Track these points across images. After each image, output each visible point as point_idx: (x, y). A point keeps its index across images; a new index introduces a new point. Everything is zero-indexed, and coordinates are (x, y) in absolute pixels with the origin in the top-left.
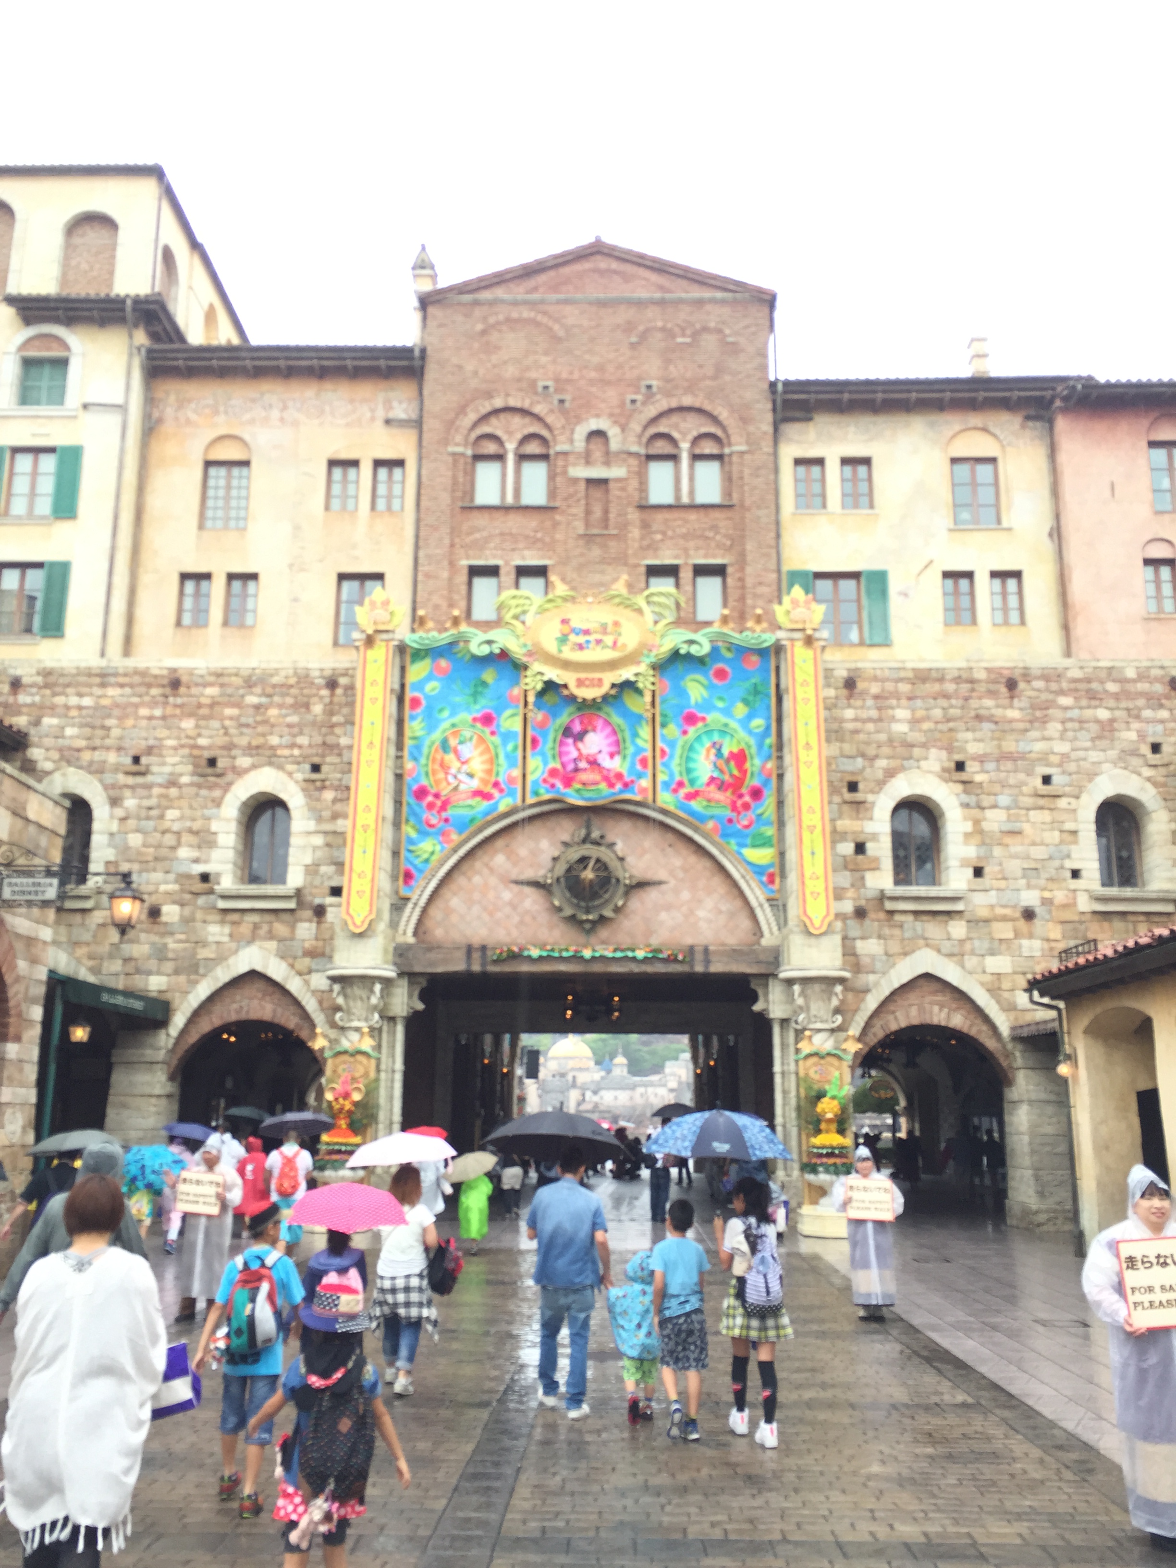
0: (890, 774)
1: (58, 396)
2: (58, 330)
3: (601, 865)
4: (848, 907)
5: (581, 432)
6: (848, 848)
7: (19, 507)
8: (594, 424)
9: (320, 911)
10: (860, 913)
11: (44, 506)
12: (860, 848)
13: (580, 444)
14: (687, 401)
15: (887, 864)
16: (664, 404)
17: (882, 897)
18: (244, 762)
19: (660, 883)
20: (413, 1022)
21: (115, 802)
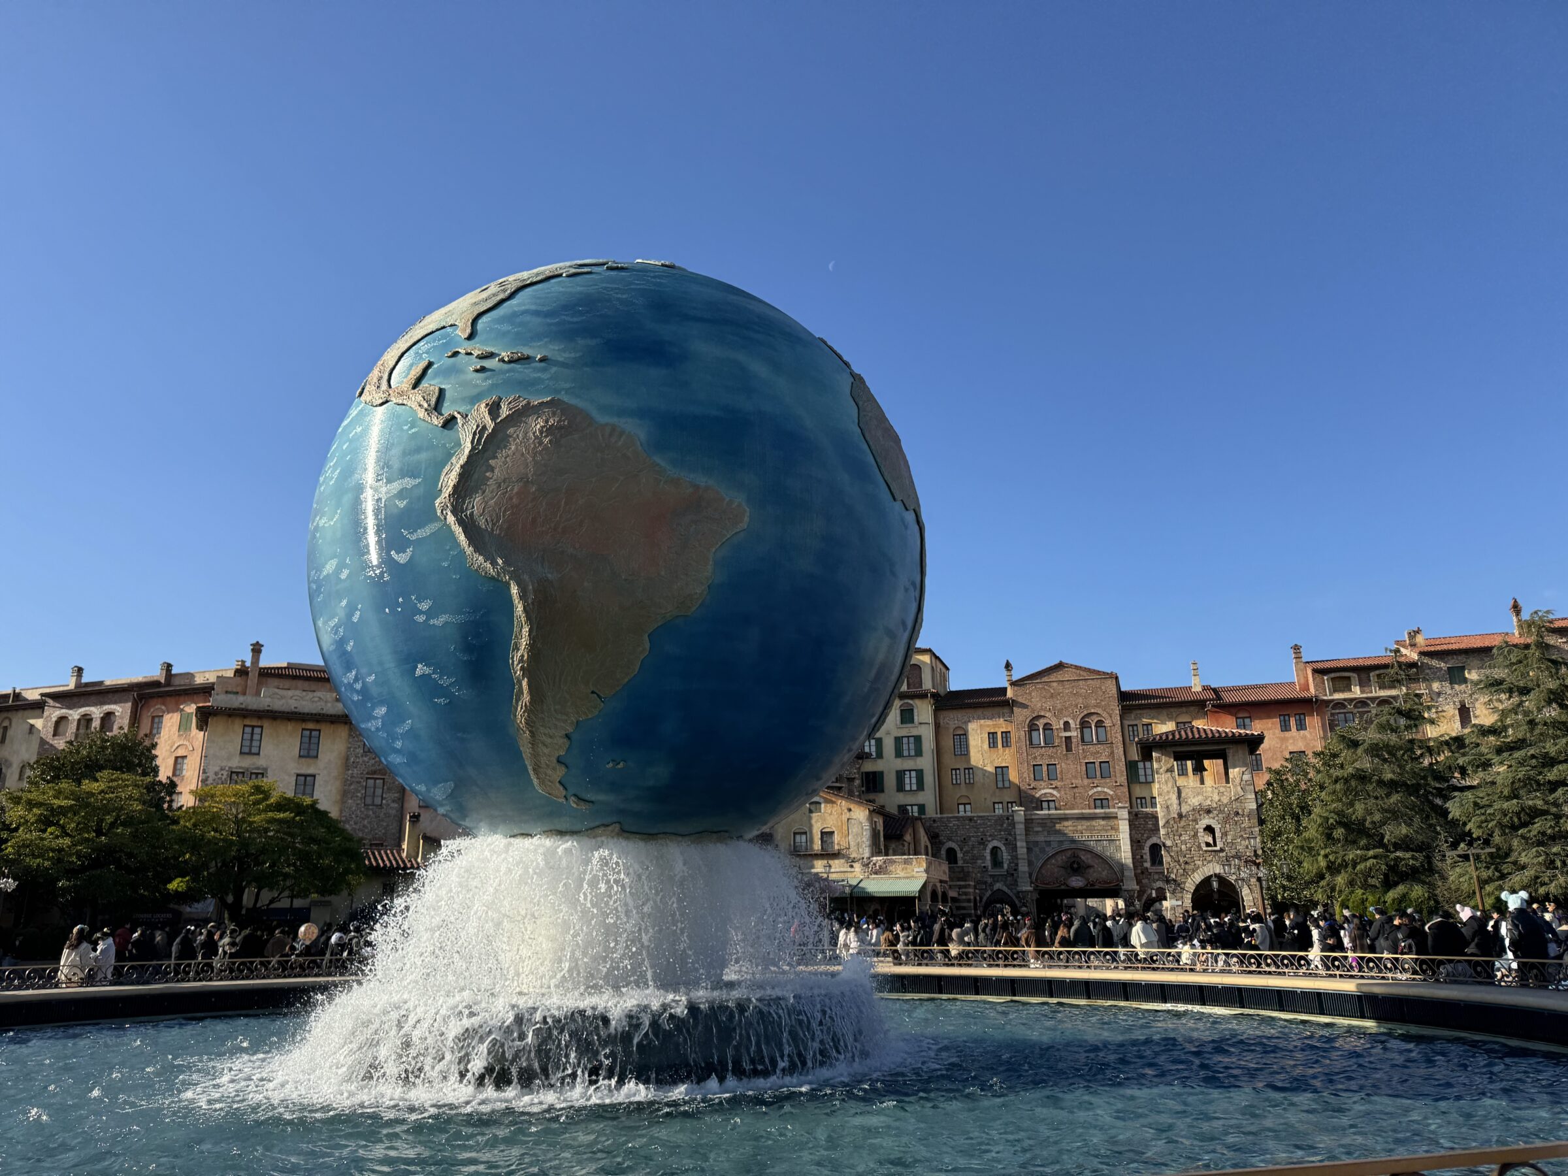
0: (1148, 838)
1: (912, 721)
2: (910, 701)
3: (1078, 864)
4: (1139, 871)
5: (1062, 722)
6: (1138, 857)
7: (906, 753)
8: (1065, 719)
9: (1013, 875)
10: (1142, 873)
11: (912, 753)
12: (1142, 857)
13: (1062, 726)
14: (1093, 711)
15: (1149, 860)
16: (1085, 712)
17: (1147, 868)
18: (990, 839)
19: (1093, 866)
20: (1037, 900)
21: (961, 850)
